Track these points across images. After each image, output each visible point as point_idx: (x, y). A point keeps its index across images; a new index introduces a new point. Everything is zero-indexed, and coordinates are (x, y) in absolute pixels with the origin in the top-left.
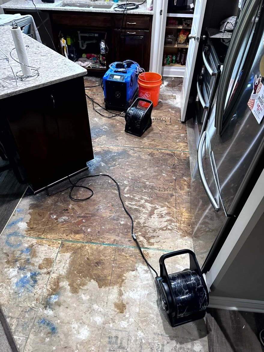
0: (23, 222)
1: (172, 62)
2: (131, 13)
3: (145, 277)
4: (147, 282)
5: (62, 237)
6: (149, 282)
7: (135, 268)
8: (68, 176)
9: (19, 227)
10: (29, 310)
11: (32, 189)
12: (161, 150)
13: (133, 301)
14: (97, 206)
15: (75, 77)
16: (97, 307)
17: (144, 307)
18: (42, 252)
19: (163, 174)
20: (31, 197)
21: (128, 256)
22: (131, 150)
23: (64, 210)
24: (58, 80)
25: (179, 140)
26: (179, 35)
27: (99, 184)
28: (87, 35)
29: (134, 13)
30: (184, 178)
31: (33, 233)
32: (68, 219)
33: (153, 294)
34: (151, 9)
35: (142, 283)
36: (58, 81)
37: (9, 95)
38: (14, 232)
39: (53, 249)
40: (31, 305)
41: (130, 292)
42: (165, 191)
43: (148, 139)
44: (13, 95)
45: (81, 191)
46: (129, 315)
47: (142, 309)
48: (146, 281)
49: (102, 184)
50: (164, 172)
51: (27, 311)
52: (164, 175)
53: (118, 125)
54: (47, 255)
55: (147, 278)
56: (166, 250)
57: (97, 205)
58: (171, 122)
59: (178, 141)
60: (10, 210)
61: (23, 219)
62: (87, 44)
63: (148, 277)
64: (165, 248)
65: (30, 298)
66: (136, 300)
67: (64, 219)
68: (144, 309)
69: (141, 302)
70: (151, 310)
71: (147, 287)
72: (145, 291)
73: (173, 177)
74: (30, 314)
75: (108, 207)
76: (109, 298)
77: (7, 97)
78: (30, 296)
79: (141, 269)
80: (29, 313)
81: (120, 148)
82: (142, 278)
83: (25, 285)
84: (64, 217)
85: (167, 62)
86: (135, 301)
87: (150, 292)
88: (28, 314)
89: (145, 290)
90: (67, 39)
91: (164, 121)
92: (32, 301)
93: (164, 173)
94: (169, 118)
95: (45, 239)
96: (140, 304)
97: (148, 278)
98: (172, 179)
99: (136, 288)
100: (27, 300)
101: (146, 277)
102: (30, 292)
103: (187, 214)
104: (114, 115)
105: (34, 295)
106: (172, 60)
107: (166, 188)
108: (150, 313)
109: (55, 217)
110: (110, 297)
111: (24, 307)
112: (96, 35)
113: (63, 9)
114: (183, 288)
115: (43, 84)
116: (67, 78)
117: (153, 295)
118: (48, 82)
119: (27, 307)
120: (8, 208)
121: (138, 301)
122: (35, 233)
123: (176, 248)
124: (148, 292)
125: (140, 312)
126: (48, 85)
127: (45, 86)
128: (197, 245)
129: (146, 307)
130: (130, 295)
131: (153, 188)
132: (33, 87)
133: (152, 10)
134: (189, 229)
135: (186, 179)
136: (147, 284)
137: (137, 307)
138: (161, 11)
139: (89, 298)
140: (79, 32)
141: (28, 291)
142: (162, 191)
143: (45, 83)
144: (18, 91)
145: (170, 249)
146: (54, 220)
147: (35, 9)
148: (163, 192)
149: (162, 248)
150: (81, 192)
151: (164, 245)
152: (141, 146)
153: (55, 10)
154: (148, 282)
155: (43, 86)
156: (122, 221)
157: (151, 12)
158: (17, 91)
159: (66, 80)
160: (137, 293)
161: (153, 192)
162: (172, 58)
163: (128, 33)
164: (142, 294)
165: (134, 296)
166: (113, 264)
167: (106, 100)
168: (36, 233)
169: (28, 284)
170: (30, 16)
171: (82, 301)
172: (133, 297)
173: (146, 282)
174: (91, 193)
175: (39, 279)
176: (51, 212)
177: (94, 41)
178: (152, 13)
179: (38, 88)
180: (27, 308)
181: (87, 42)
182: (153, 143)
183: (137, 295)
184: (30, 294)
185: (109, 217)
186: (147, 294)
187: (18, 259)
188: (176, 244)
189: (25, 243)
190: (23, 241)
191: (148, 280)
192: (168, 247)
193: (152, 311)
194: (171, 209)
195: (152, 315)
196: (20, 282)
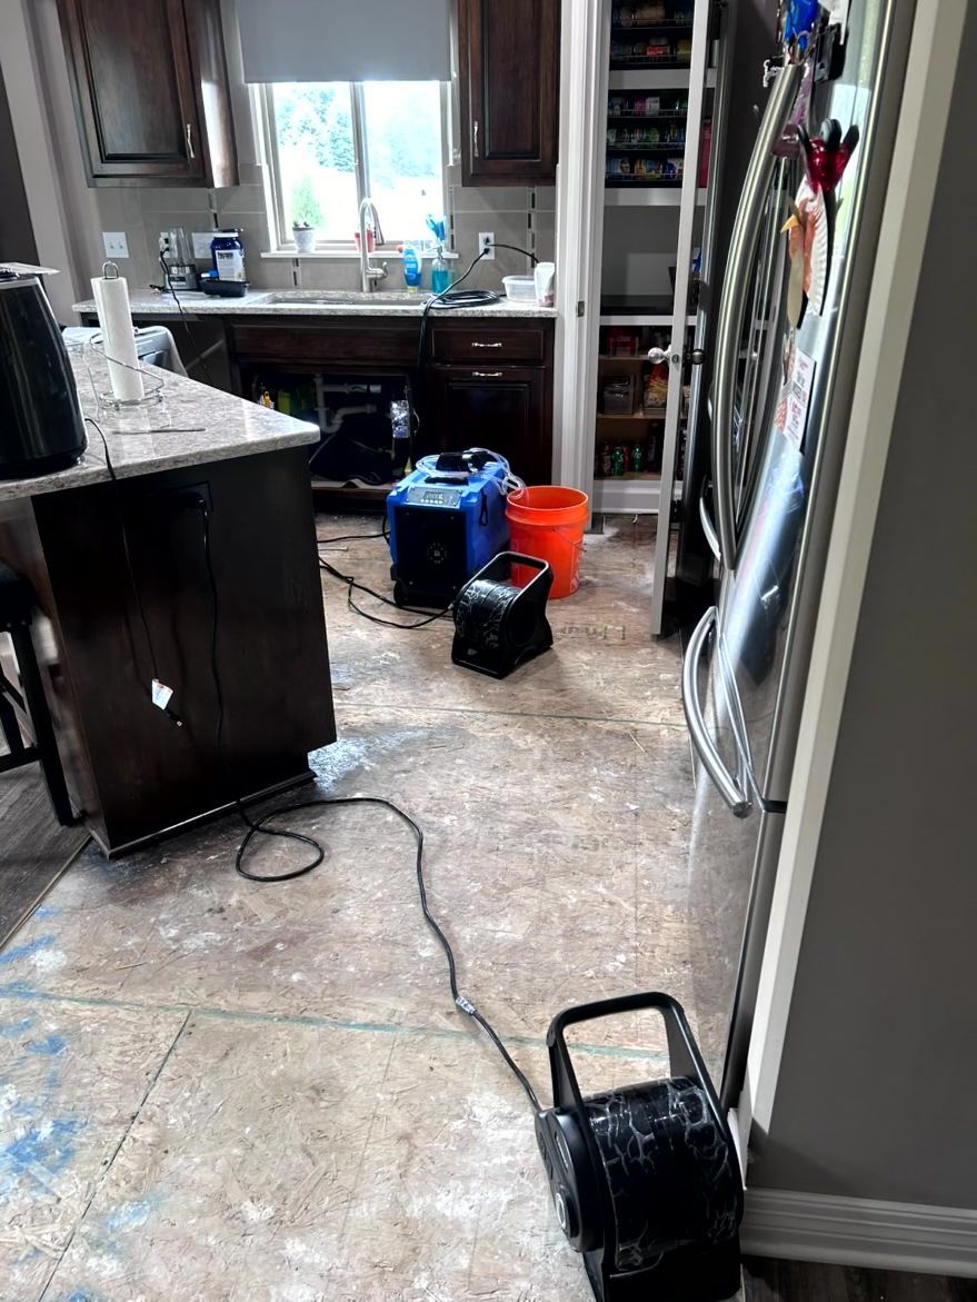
0: (51, 951)
1: (631, 469)
2: (486, 315)
3: (503, 1140)
4: (510, 1158)
5: (191, 998)
6: (518, 1157)
7: (465, 1106)
8: (239, 801)
9: (35, 966)
10: (27, 1256)
11: (101, 843)
12: (588, 722)
13: (450, 1227)
14: (335, 898)
15: (280, 447)
16: (301, 1248)
17: (491, 1253)
18: (110, 1052)
19: (591, 795)
20: (94, 870)
21: (439, 1067)
22: (478, 719)
23: (210, 910)
24: (223, 450)
25: (653, 692)
26: (649, 382)
27: (349, 825)
28: (345, 389)
29: (494, 315)
30: (669, 807)
31: (86, 985)
32: (221, 941)
33: (531, 1203)
34: (549, 302)
35: (489, 1161)
36: (224, 454)
37: (63, 486)
38: (15, 984)
39: (151, 1041)
40: (39, 1236)
41: (437, 1194)
42: (596, 849)
43: (540, 688)
44: (75, 485)
45: (279, 849)
46: (427, 1283)
47: (483, 1260)
48: (506, 1155)
49: (358, 826)
50: (595, 788)
51: (21, 1258)
52: (594, 797)
53: (433, 647)
54: (127, 1059)
55: (509, 1144)
56: (590, 1048)
57: (333, 896)
58: (624, 638)
59: (649, 693)
60: (10, 911)
61: (54, 939)
62: (344, 417)
63: (514, 1141)
64: (589, 1039)
65: (39, 1213)
66: (460, 1225)
67: (206, 941)
68: (492, 1257)
69: (480, 1231)
70: (519, 1263)
71: (509, 1177)
72: (501, 1190)
73: (628, 804)
74: (30, 1270)
75: (377, 900)
76: (351, 1214)
77: (55, 490)
78: (39, 1205)
79: (487, 1110)
80: (26, 1267)
81: (435, 715)
82: (492, 1142)
83: (24, 1165)
84: (206, 934)
85: (612, 466)
86: (458, 1226)
87: (519, 1196)
88: (22, 1270)
89: (499, 1186)
90: (279, 399)
91: (600, 634)
92: (42, 1225)
93: (593, 792)
94: (618, 628)
95: (127, 1007)
96: (476, 1239)
97: (514, 1145)
98: (625, 809)
99: (465, 1179)
100: (26, 1219)
101: (507, 1140)
102: (43, 1190)
103: (677, 925)
104: (424, 619)
105: (54, 1202)
106: (632, 460)
107: (600, 839)
108: (516, 1276)
109: (173, 933)
110: (354, 1212)
111: (10, 1243)
112: (375, 389)
113: (268, 309)
114: (634, 1129)
115: (175, 460)
116: (252, 448)
117: (533, 1206)
118: (190, 455)
119: (21, 1245)
120: (7, 903)
121: (468, 1227)
122: (90, 984)
123: (630, 1040)
124: (511, 1197)
125: (475, 1271)
126: (190, 464)
127: (180, 465)
128: (711, 1029)
129: (500, 1252)
130: (439, 1206)
131: (551, 839)
132: (141, 465)
133: (552, 305)
134: (685, 976)
135: (677, 810)
136: (510, 1164)
137: (464, 1251)
138: (581, 304)
139: (272, 1214)
140: (318, 381)
141: (32, 1189)
142: (585, 848)
143: (179, 457)
144: (93, 473)
145: (606, 1043)
146: (170, 942)
147: (177, 311)
148: (591, 853)
149: (577, 1039)
150: (279, 854)
151: (584, 1029)
152: (514, 708)
153: (245, 312)
154: (513, 1159)
155: (174, 467)
156: (424, 947)
157: (550, 309)
158: (87, 475)
159: (248, 453)
160: (467, 1200)
161: (550, 851)
162: (630, 456)
163: (477, 374)
164: (488, 1202)
165: (453, 1209)
166: (378, 1095)
167: (396, 572)
168: (95, 986)
169: (38, 1163)
170: (163, 331)
171: (241, 1224)
172: (448, 1213)
173: (505, 1159)
174: (314, 858)
175: (82, 1144)
176: (163, 916)
177: (369, 409)
178: (551, 313)
179: (158, 470)
180: (20, 1248)
181: (342, 412)
182: (558, 699)
183: (467, 1205)
184: (39, 1198)
185: (377, 935)
186: (505, 1201)
187: (13, 1073)
188: (632, 1026)
189: (48, 1019)
190: (41, 1013)
191: (512, 1151)
192: (600, 1036)
193: (521, 1266)
194: (616, 908)
195: (524, 1285)
196: (10, 1156)
